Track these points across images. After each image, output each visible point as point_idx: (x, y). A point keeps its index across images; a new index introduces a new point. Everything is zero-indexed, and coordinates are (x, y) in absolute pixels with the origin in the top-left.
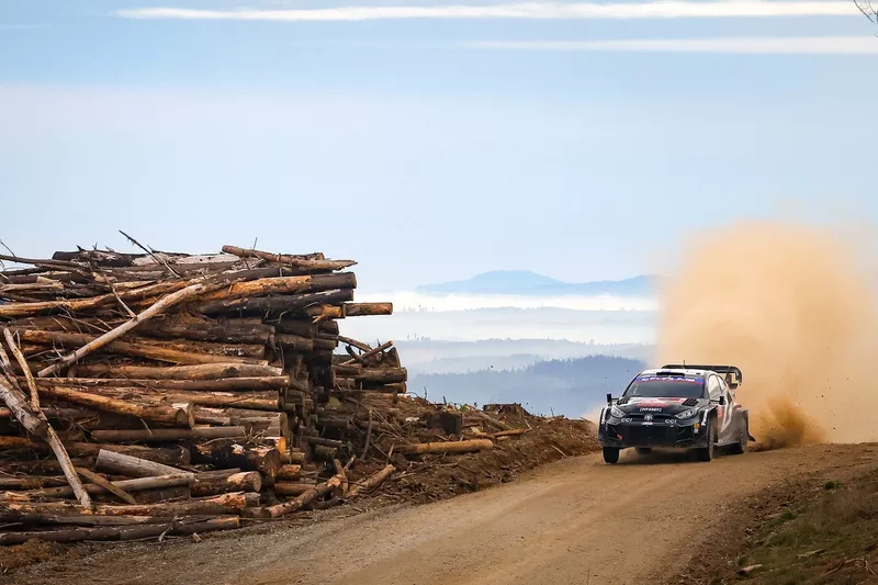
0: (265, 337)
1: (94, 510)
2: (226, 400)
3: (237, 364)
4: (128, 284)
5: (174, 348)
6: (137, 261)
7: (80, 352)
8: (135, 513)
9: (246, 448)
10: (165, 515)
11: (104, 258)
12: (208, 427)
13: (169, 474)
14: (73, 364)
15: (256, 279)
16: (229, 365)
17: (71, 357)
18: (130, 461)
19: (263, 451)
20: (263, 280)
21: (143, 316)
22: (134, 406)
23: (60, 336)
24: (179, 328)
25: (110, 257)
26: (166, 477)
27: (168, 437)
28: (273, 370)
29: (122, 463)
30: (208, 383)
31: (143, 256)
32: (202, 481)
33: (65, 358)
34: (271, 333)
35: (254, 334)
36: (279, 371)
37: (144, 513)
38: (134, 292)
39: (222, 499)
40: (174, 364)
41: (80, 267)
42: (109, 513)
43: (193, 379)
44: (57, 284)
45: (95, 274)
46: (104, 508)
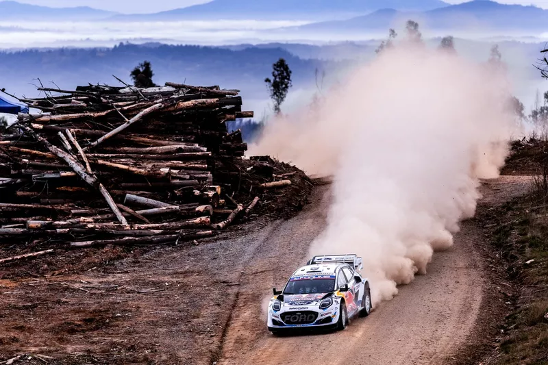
0: (195, 131)
1: (131, 227)
2: (180, 165)
3: (182, 146)
4: (120, 104)
5: (148, 138)
6: (121, 91)
7: (100, 140)
8: (153, 228)
9: (202, 192)
10: (170, 229)
11: (104, 89)
12: (178, 181)
13: (164, 207)
14: (97, 146)
15: (189, 100)
16: (179, 146)
17: (95, 143)
18: (143, 200)
19: (211, 194)
20: (193, 101)
21: (132, 121)
22: (142, 170)
23: (89, 131)
24: (150, 127)
25: (107, 89)
26: (165, 208)
27: (159, 186)
28: (202, 149)
29: (138, 201)
30: (168, 156)
31: (124, 88)
32: (182, 210)
33: (92, 144)
34: (198, 129)
35: (189, 129)
36: (205, 149)
37: (157, 228)
38: (125, 108)
39: (197, 220)
40: (149, 146)
41: (94, 95)
42: (139, 229)
43: (160, 154)
44: (83, 104)
45: (102, 98)
46: (136, 226)
